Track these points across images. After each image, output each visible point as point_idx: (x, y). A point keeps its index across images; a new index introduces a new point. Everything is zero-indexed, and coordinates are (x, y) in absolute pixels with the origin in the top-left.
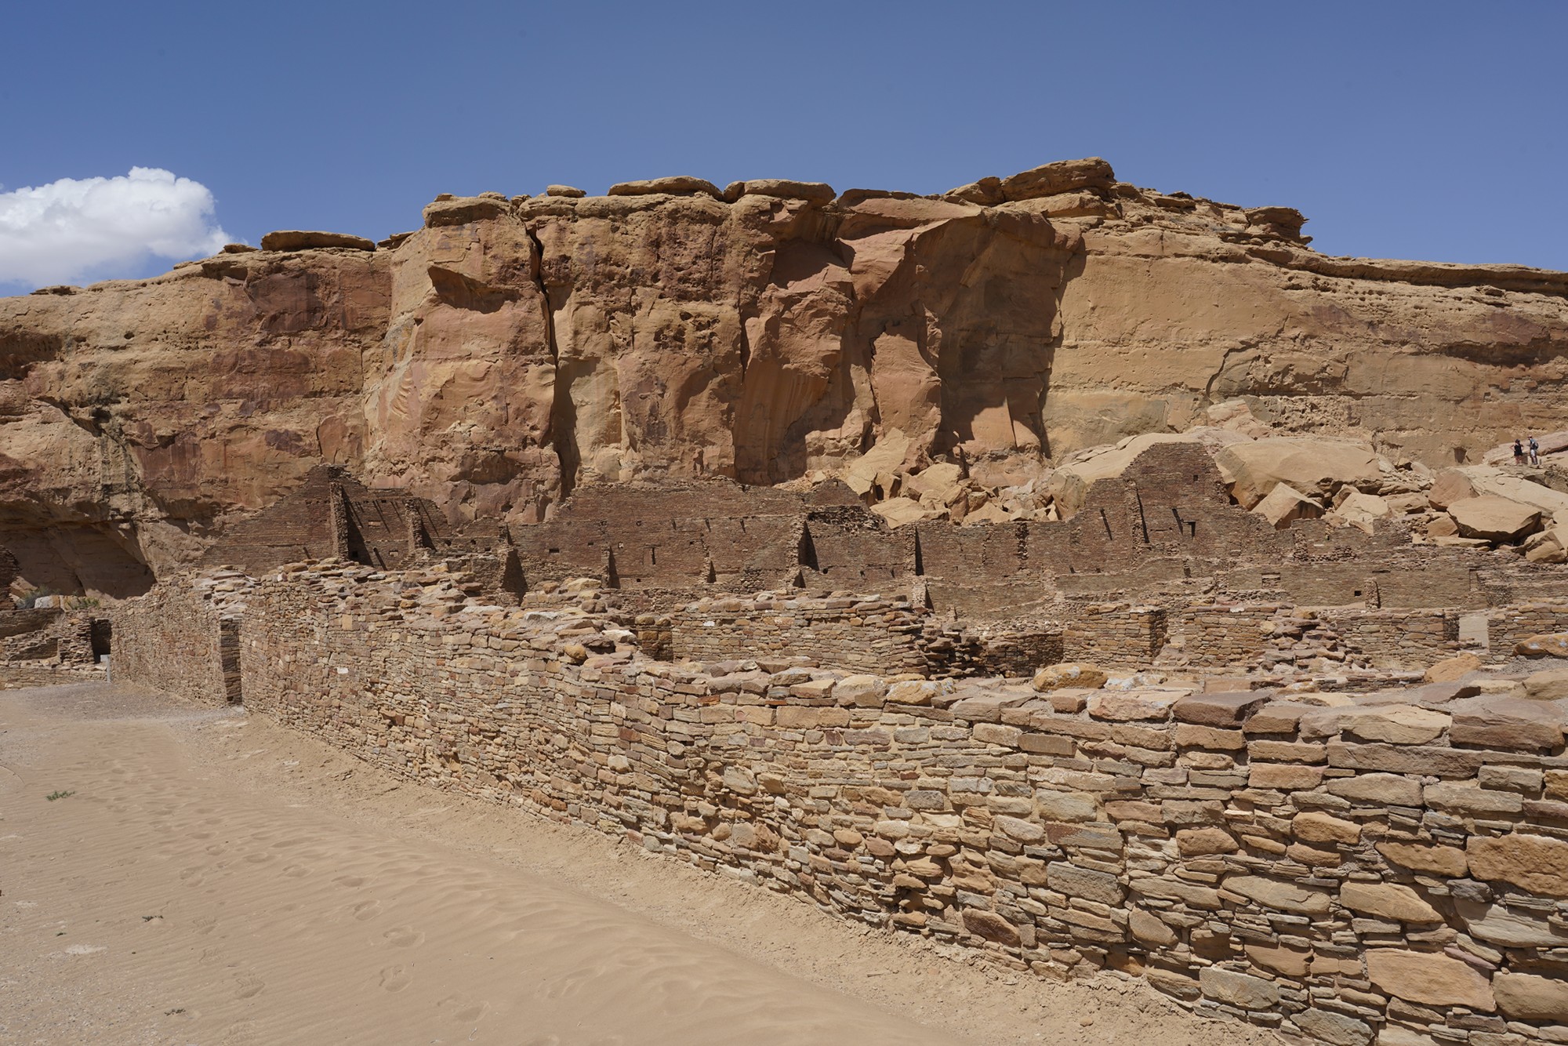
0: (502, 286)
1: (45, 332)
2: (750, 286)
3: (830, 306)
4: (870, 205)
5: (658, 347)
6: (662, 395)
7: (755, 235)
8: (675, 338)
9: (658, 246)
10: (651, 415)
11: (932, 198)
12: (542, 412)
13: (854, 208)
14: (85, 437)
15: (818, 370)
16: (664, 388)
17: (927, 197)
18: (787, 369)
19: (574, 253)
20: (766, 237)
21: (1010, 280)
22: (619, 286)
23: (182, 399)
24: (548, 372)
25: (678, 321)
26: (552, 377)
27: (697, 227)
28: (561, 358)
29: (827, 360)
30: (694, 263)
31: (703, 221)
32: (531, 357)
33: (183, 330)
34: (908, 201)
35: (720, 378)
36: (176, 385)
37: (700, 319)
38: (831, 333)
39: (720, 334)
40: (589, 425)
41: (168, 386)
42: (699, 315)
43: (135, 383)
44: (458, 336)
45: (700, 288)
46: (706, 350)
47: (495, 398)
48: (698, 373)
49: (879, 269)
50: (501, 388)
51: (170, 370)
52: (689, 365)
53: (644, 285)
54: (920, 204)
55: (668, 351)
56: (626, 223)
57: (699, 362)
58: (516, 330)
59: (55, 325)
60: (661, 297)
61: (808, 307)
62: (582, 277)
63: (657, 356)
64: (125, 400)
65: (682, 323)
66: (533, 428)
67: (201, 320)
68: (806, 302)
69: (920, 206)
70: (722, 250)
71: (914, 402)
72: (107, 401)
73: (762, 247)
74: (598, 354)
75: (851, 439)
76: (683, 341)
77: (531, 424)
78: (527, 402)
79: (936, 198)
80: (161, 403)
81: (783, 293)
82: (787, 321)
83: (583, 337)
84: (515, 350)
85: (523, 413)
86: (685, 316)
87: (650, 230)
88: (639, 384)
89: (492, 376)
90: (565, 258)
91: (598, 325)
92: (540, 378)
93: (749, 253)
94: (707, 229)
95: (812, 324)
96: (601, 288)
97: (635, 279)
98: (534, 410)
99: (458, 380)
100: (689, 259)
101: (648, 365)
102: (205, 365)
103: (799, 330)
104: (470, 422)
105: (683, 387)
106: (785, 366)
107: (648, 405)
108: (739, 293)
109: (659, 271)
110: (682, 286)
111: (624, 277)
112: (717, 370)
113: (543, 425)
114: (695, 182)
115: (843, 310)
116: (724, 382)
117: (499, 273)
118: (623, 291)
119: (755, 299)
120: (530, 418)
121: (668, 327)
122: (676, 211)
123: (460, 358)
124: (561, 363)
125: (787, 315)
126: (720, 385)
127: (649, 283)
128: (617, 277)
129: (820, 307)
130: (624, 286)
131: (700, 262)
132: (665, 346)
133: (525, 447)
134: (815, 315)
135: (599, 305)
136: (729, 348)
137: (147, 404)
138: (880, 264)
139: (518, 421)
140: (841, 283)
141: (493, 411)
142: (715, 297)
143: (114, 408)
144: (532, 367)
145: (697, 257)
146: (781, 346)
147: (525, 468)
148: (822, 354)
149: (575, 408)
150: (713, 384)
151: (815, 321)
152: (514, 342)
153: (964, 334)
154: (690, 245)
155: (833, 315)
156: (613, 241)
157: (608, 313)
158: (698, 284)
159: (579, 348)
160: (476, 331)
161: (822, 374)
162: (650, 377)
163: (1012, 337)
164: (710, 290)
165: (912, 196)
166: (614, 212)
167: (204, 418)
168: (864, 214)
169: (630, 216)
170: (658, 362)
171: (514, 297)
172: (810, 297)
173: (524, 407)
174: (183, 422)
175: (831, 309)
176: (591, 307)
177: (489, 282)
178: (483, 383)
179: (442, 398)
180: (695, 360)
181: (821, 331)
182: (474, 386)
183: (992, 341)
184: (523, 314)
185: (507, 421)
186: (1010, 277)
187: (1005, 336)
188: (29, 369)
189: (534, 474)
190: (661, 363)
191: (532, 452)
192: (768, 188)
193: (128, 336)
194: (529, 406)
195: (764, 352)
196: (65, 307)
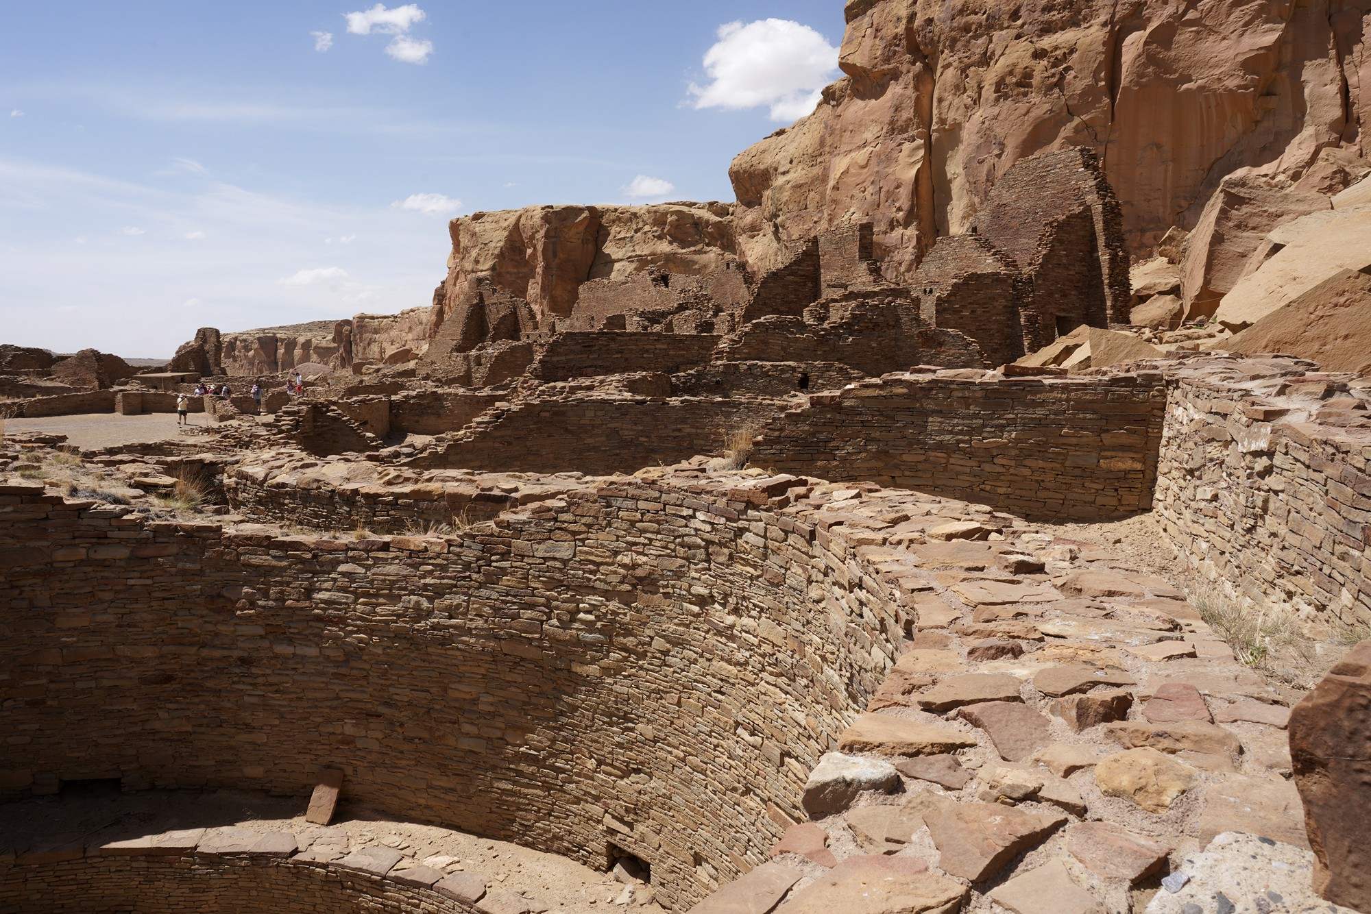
0: (886, 67)
1: (762, 167)
5: (997, 100)
6: (999, 156)
8: (1019, 84)
10: (988, 180)
12: (905, 192)
14: (775, 244)
15: (1232, 83)
16: (1002, 146)
18: (1187, 90)
19: (937, 12)
22: (976, 37)
23: (806, 208)
24: (918, 148)
25: (1027, 61)
26: (922, 152)
28: (934, 130)
29: (1249, 65)
32: (905, 135)
33: (810, 152)
35: (1077, 121)
36: (803, 197)
37: (1058, 52)
38: (1266, 22)
39: (1076, 67)
40: (960, 199)
41: (798, 200)
42: (1056, 48)
43: (784, 200)
44: (861, 126)
45: (1066, 13)
46: (1057, 90)
47: (873, 183)
48: (1045, 120)
50: (877, 172)
51: (800, 186)
52: (1035, 113)
53: (1002, 29)
55: (1009, 102)
57: (1047, 107)
58: (893, 109)
59: (768, 161)
60: (1018, 37)
62: (942, 37)
63: (996, 110)
64: (781, 213)
65: (1033, 63)
66: (899, 209)
67: (818, 141)
72: (775, 216)
74: (960, 119)
75: (1290, 172)
76: (1030, 85)
77: (897, 205)
78: (896, 184)
80: (795, 214)
82: (1191, 23)
83: (946, 103)
84: (893, 129)
85: (891, 196)
86: (1038, 55)
88: (978, 147)
89: (874, 161)
90: (930, 21)
91: (957, 87)
92: (910, 156)
95: (1231, 19)
96: (959, 45)
97: (992, 24)
98: (901, 190)
99: (852, 171)
101: (987, 123)
102: (817, 179)
103: (1211, 31)
104: (852, 210)
105: (1024, 142)
106: (1185, 86)
107: (985, 168)
109: (1020, 7)
110: (1046, 17)
111: (980, 25)
112: (1071, 113)
113: (906, 206)
116: (1086, 125)
117: (883, 54)
118: (980, 41)
120: (898, 200)
121: (1011, 73)
123: (859, 147)
124: (935, 136)
125: (1191, 15)
126: (1077, 130)
127: (1006, 24)
128: (974, 27)
130: (981, 36)
132: (1006, 96)
133: (892, 230)
135: (955, 64)
136: (1088, 81)
137: (788, 215)
139: (887, 204)
141: (868, 197)
142: (1085, 19)
143: (779, 220)
144: (907, 146)
146: (1177, 60)
147: (890, 251)
148: (1241, 58)
149: (950, 181)
150: (1067, 130)
151: (1237, 13)
152: (892, 123)
157: (963, 70)
158: (1064, 8)
159: (944, 116)
160: (871, 118)
161: (1239, 87)
162: (989, 136)
164: (1079, 12)
167: (815, 222)
170: (996, 118)
171: (895, 75)
173: (892, 189)
174: (805, 227)
176: (951, 69)
177: (874, 66)
178: (866, 170)
179: (838, 189)
180: (1040, 105)
181: (1246, 24)
182: (860, 174)
184: (901, 91)
185: (879, 205)
188: (761, 197)
189: (897, 256)
190: (1000, 118)
191: (899, 231)
193: (791, 162)
194: (898, 187)
195: (1140, 76)
196: (773, 146)
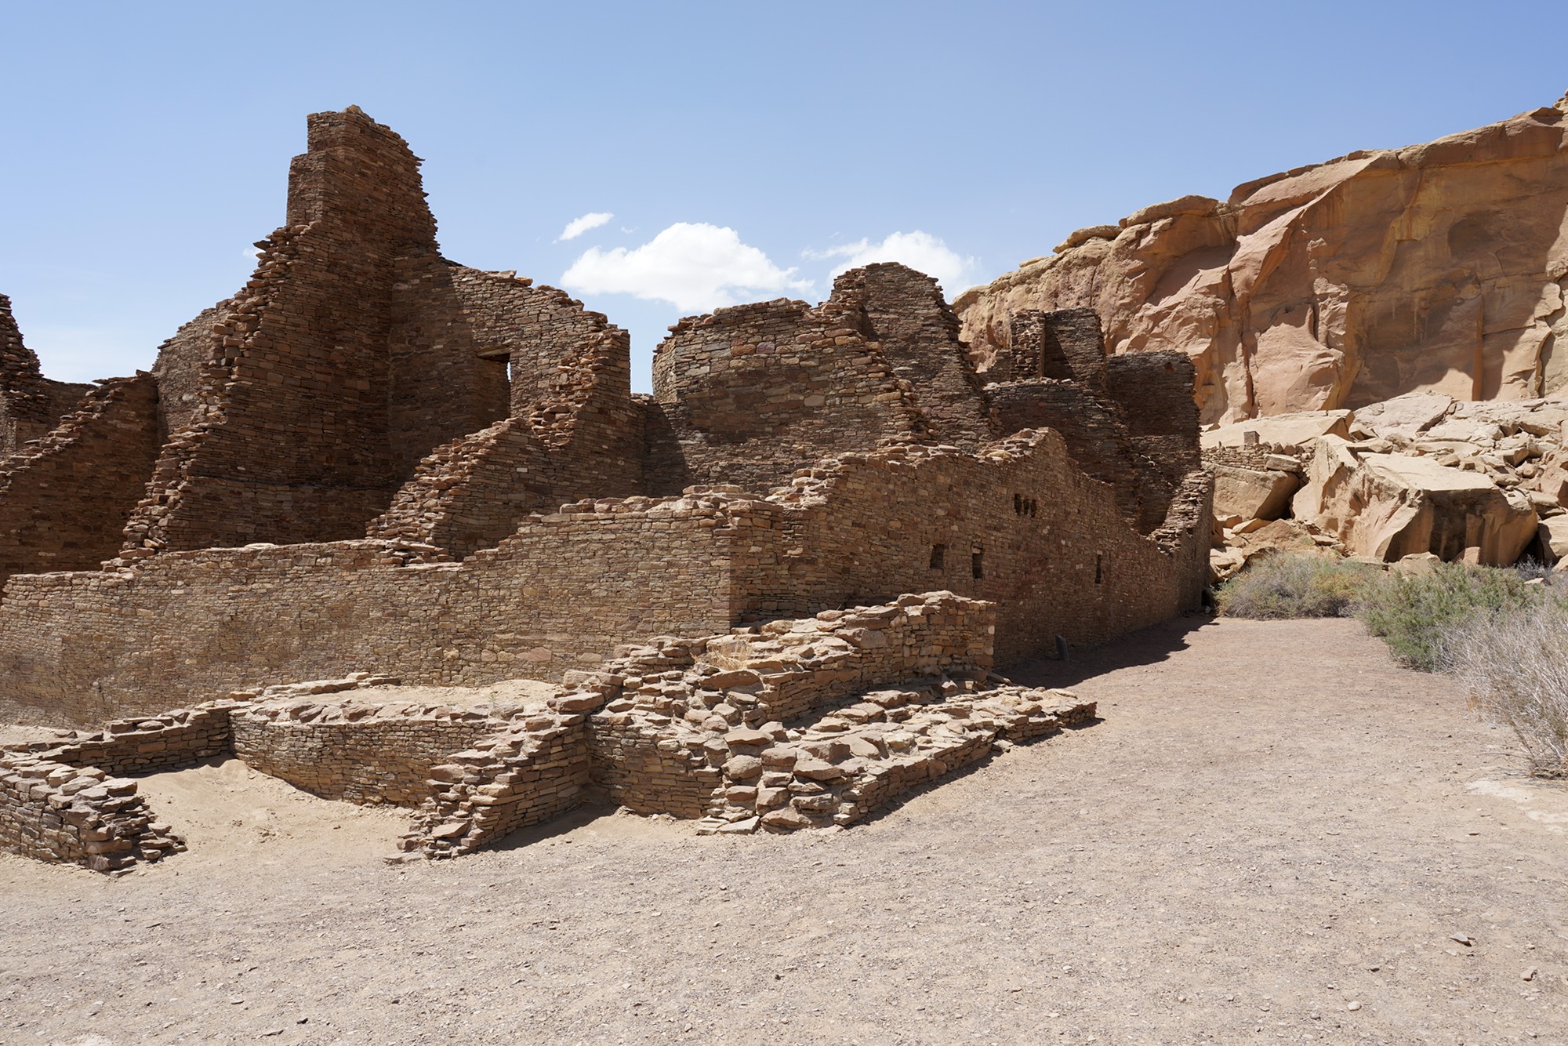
2: (1121, 312)
3: (1194, 313)
4: (1262, 195)
7: (1127, 265)
9: (1056, 296)
11: (1334, 162)
13: (1245, 203)
17: (1328, 163)
20: (1137, 263)
21: (1498, 212)
27: (1082, 272)
30: (1078, 304)
31: (1085, 266)
34: (1307, 175)
49: (1254, 260)
54: (1317, 174)
56: (1038, 283)
61: (1175, 319)
68: (1174, 313)
69: (1317, 176)
70: (1098, 288)
71: (1289, 392)
73: (1132, 274)
79: (1338, 160)
81: (1154, 309)
87: (1050, 283)
93: (1122, 282)
94: (1089, 270)
100: (1075, 301)
108: (1110, 321)
114: (1086, 232)
115: (1209, 312)
119: (1124, 323)
122: (1069, 262)
129: (1185, 316)
131: (1081, 302)
134: (1182, 324)
138: (1254, 256)
140: (1209, 287)
145: (1079, 298)
153: (1423, 294)
154: (1077, 288)
155: (1198, 320)
156: (1027, 301)
163: (1502, 281)
165: (1310, 168)
166: (1029, 277)
168: (1256, 205)
169: (1043, 276)
172: (1180, 307)
175: (1195, 315)
183: (1469, 292)
186: (1496, 208)
187: (1491, 282)
192: (1139, 217)
